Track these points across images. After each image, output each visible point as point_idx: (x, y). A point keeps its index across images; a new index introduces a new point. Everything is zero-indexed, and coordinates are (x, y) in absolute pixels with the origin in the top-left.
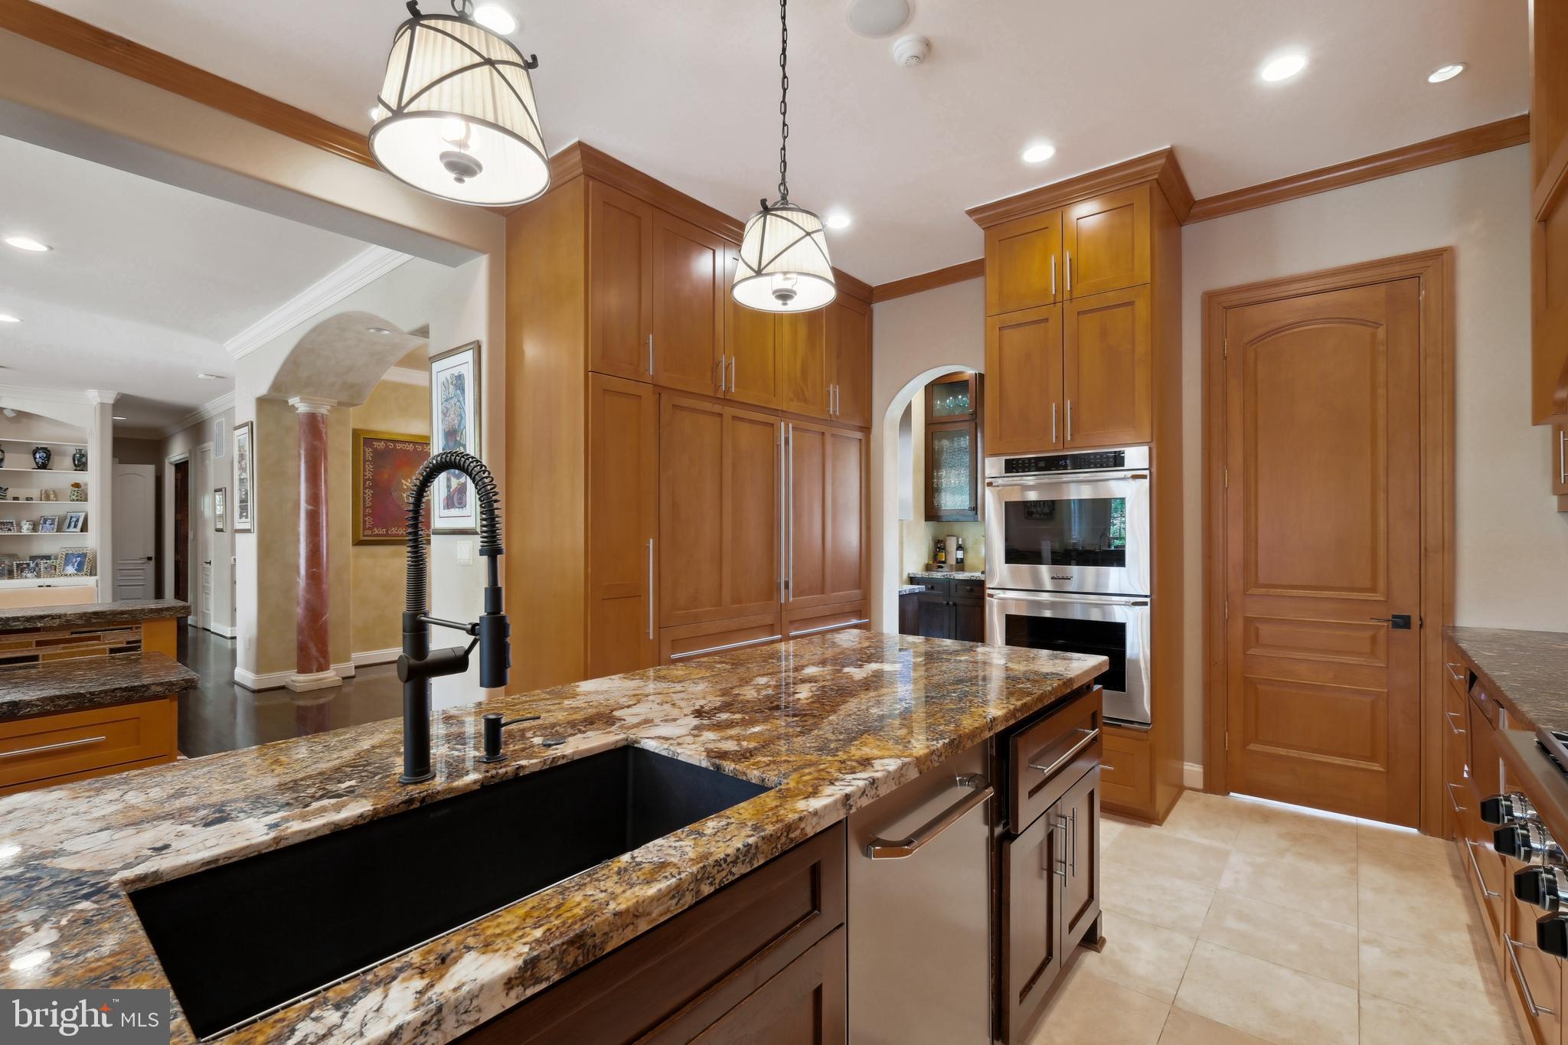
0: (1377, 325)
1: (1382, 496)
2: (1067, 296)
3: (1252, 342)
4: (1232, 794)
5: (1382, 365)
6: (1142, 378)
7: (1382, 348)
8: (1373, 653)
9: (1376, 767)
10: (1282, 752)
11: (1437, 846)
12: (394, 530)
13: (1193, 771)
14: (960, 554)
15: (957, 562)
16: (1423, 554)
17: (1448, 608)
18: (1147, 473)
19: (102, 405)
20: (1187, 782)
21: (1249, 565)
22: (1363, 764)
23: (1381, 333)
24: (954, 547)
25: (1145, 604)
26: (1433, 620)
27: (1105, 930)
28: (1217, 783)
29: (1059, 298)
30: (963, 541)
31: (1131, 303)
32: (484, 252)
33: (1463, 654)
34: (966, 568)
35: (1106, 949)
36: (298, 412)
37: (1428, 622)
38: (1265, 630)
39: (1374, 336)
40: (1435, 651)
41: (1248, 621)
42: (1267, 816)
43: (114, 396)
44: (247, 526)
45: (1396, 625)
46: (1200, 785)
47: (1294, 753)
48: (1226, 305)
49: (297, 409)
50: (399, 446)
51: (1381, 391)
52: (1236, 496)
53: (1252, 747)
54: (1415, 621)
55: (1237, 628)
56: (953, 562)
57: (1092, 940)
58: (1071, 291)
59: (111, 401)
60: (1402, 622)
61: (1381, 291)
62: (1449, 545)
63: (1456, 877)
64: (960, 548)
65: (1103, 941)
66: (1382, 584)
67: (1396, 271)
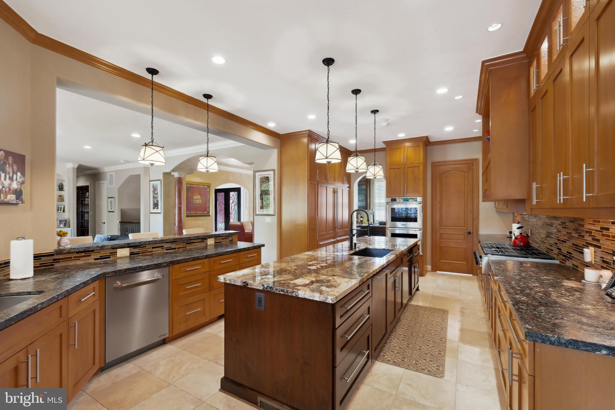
0: (465, 172)
1: (466, 207)
2: (405, 163)
3: (441, 174)
4: (437, 271)
5: (466, 181)
6: (421, 183)
7: (466, 177)
8: (464, 240)
9: (465, 263)
10: (447, 261)
11: (475, 277)
12: (192, 212)
13: (429, 267)
14: (362, 219)
15: (361, 221)
16: (473, 219)
17: (477, 230)
18: (422, 202)
19: (73, 168)
20: (428, 270)
21: (441, 222)
22: (462, 263)
23: (466, 174)
24: (360, 217)
25: (422, 230)
26: (475, 233)
27: (419, 288)
28: (434, 270)
29: (403, 164)
30: (362, 215)
31: (419, 167)
32: (276, 148)
33: (479, 239)
34: (363, 223)
35: (420, 291)
36: (175, 177)
37: (474, 233)
38: (444, 235)
39: (465, 174)
40: (475, 239)
41: (441, 234)
42: (444, 275)
43: (78, 165)
44: (159, 212)
45: (468, 234)
46: (430, 270)
47: (449, 261)
48: (436, 165)
49: (174, 176)
50: (193, 186)
51: (466, 186)
52: (438, 206)
53: (441, 261)
54: (472, 233)
55: (438, 236)
56: (360, 221)
57: (418, 289)
58: (406, 163)
59: (76, 167)
60: (469, 233)
61: (466, 165)
62: (478, 217)
63: (477, 280)
64: (361, 217)
65: (419, 290)
66: (466, 225)
67: (469, 162)
